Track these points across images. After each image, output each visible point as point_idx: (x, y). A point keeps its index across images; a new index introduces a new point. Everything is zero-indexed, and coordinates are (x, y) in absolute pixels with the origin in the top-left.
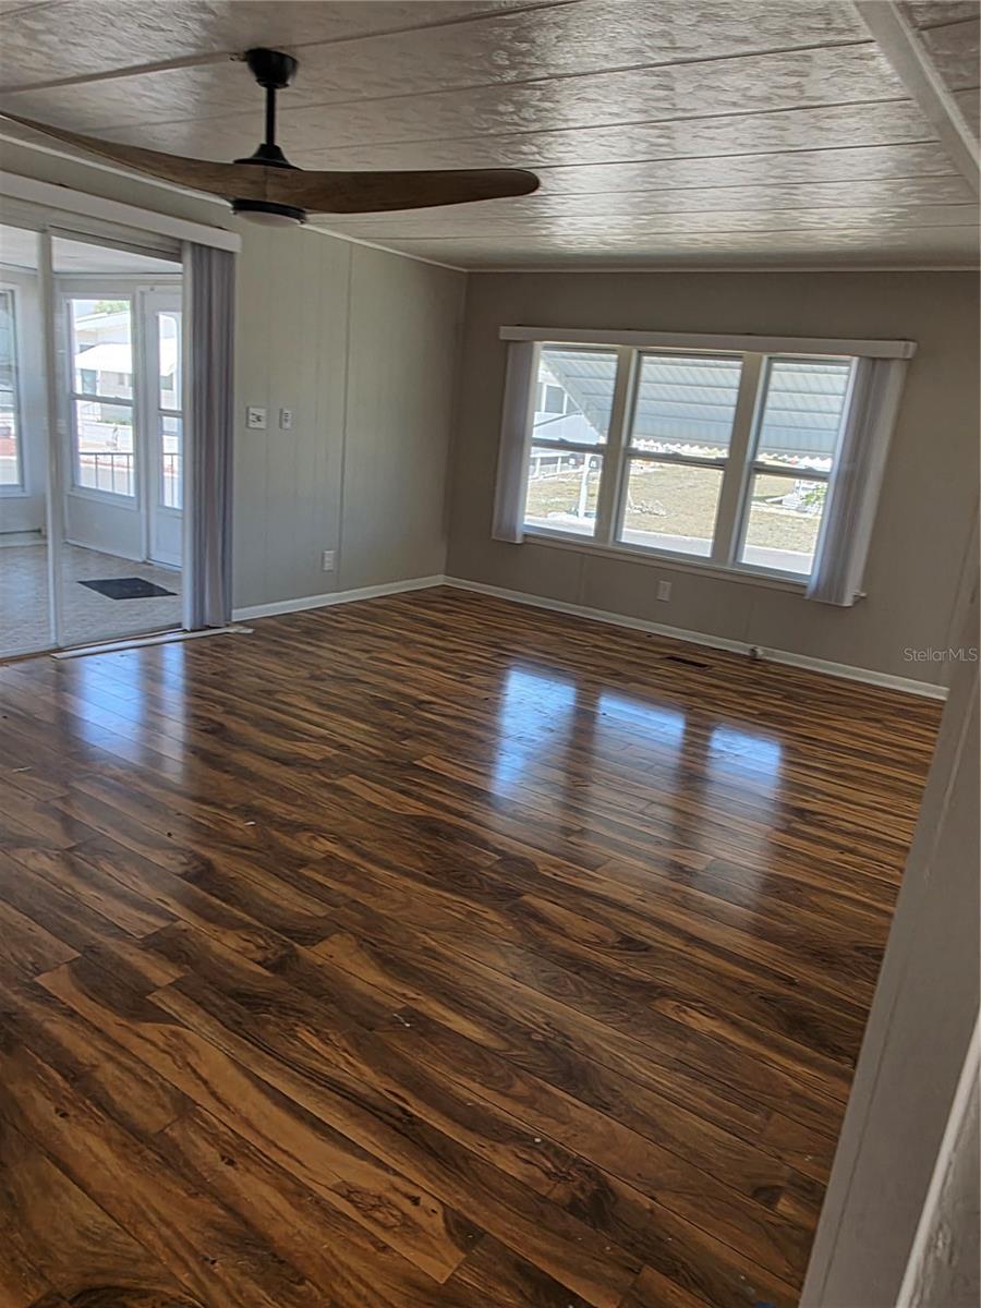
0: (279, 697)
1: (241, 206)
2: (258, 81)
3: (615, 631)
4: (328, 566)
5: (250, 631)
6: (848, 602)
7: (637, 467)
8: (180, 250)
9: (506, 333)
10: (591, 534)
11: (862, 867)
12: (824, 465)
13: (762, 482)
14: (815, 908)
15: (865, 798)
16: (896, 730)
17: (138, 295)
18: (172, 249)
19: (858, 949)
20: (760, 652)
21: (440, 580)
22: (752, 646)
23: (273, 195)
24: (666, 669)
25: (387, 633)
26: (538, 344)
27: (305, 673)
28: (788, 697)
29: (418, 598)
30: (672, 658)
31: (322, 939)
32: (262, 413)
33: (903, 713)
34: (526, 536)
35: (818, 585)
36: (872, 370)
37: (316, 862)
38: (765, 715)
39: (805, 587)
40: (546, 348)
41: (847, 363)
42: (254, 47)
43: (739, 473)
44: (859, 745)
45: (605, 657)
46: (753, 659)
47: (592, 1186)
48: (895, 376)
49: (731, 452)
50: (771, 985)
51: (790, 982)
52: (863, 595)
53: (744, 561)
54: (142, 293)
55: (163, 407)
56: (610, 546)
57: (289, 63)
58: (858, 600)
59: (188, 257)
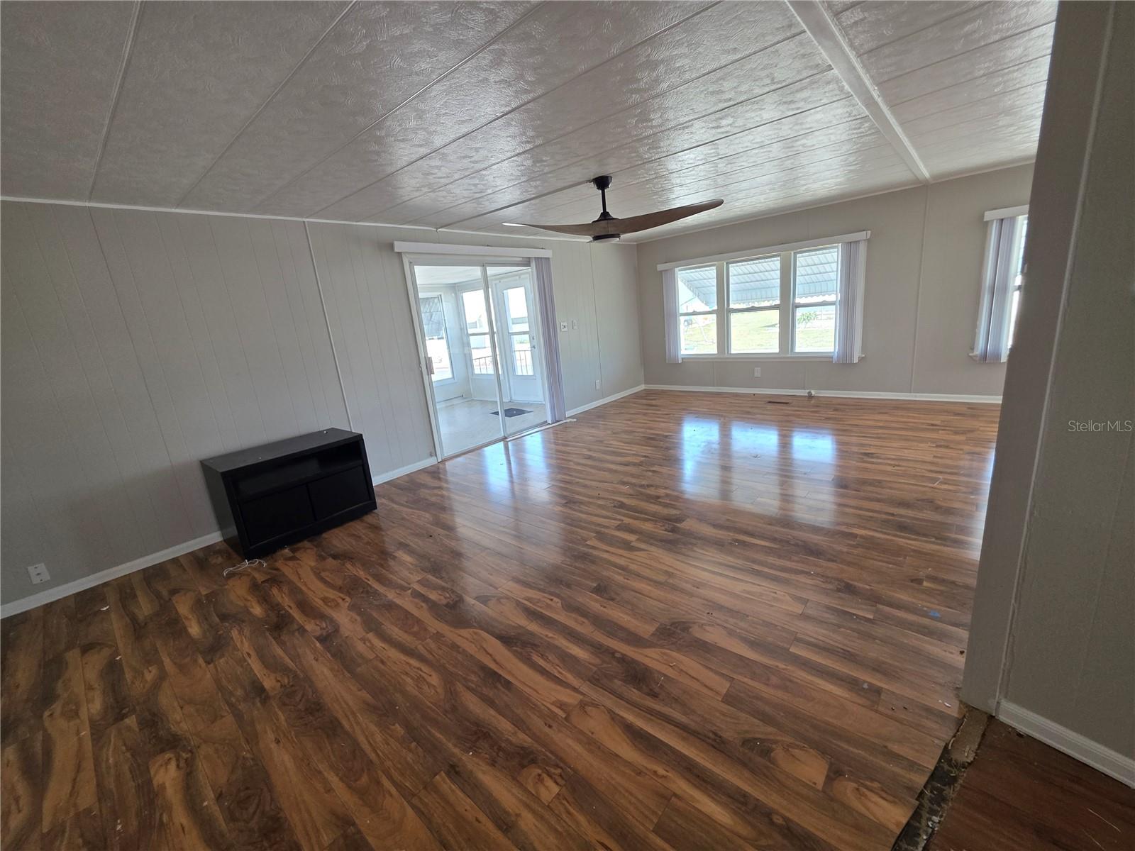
0: (605, 442)
1: (596, 238)
2: (598, 188)
3: (736, 395)
4: (598, 387)
5: (575, 420)
6: (856, 361)
7: (734, 318)
8: (529, 262)
9: (660, 267)
10: (716, 352)
11: (905, 471)
12: (832, 298)
13: (799, 312)
14: (891, 488)
15: (895, 445)
16: (897, 416)
17: (494, 286)
18: (526, 262)
19: (918, 500)
20: (813, 393)
21: (642, 387)
22: (808, 391)
23: (611, 231)
24: (770, 407)
25: (633, 412)
26: (677, 269)
27: (609, 432)
28: (836, 410)
29: (636, 396)
30: (770, 402)
31: (684, 521)
32: (565, 324)
33: (897, 408)
34: (682, 359)
35: (838, 357)
36: (850, 248)
37: (663, 497)
38: (827, 419)
39: (832, 357)
40: (680, 270)
41: (837, 247)
42: (597, 176)
43: (787, 309)
44: (881, 424)
45: (739, 407)
46: (810, 397)
47: (843, 584)
48: (862, 248)
49: (781, 300)
50: (884, 516)
51: (893, 515)
52: (864, 356)
53: (796, 351)
54: (496, 284)
55: (510, 332)
56: (726, 355)
57: (609, 178)
58: (861, 359)
59: (533, 264)
